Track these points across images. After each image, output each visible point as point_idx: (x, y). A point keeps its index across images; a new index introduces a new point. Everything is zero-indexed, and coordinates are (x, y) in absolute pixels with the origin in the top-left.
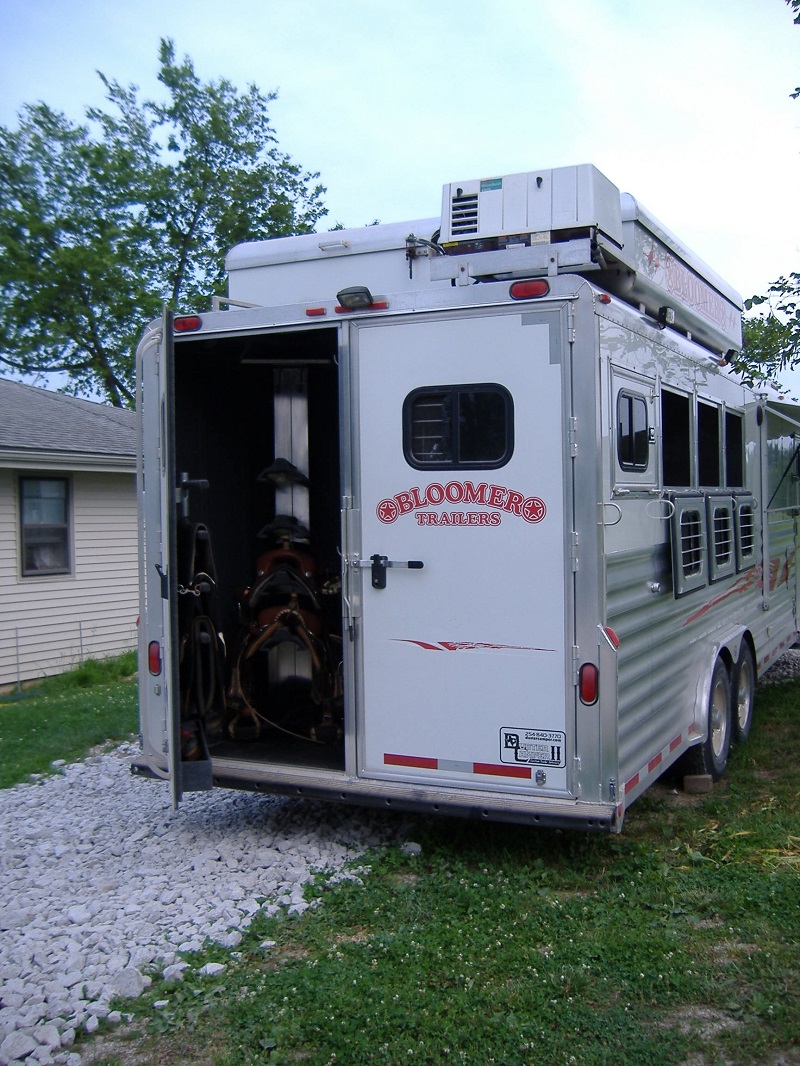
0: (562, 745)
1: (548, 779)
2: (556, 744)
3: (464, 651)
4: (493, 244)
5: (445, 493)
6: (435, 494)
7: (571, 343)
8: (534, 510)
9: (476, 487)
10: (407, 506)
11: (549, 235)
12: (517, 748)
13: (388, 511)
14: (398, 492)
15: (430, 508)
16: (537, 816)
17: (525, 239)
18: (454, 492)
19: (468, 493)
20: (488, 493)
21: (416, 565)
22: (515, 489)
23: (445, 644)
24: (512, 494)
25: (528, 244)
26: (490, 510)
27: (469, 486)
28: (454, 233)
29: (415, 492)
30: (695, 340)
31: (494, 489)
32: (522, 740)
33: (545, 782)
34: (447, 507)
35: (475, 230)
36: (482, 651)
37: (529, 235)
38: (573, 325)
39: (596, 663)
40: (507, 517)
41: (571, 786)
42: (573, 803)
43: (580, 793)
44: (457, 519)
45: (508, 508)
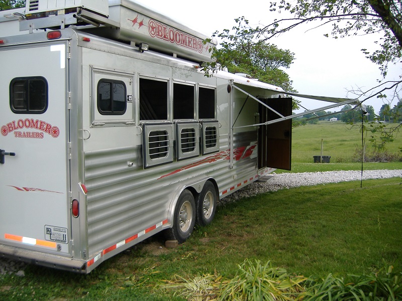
0: (66, 234)
1: (62, 248)
2: (65, 233)
3: (31, 192)
4: (44, 15)
5: (24, 123)
6: (21, 124)
7: (69, 59)
8: (55, 132)
9: (35, 121)
10: (11, 129)
11: (64, 11)
12: (51, 234)
13: (5, 131)
14: (8, 122)
15: (19, 130)
16: (55, 265)
17: (55, 13)
18: (27, 123)
19: (33, 124)
20: (39, 123)
21: (12, 154)
22: (49, 123)
23: (25, 188)
24: (48, 125)
25: (56, 15)
26: (39, 131)
27: (33, 121)
28: (30, 10)
29: (14, 122)
30: (179, 57)
31: (41, 122)
32: (52, 231)
33: (61, 250)
34: (24, 130)
35: (37, 9)
36: (37, 192)
37: (57, 11)
38: (69, 51)
39: (78, 200)
40: (46, 134)
41: (70, 252)
42: (70, 259)
43: (73, 255)
44: (28, 135)
45: (46, 131)
